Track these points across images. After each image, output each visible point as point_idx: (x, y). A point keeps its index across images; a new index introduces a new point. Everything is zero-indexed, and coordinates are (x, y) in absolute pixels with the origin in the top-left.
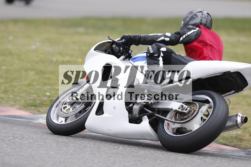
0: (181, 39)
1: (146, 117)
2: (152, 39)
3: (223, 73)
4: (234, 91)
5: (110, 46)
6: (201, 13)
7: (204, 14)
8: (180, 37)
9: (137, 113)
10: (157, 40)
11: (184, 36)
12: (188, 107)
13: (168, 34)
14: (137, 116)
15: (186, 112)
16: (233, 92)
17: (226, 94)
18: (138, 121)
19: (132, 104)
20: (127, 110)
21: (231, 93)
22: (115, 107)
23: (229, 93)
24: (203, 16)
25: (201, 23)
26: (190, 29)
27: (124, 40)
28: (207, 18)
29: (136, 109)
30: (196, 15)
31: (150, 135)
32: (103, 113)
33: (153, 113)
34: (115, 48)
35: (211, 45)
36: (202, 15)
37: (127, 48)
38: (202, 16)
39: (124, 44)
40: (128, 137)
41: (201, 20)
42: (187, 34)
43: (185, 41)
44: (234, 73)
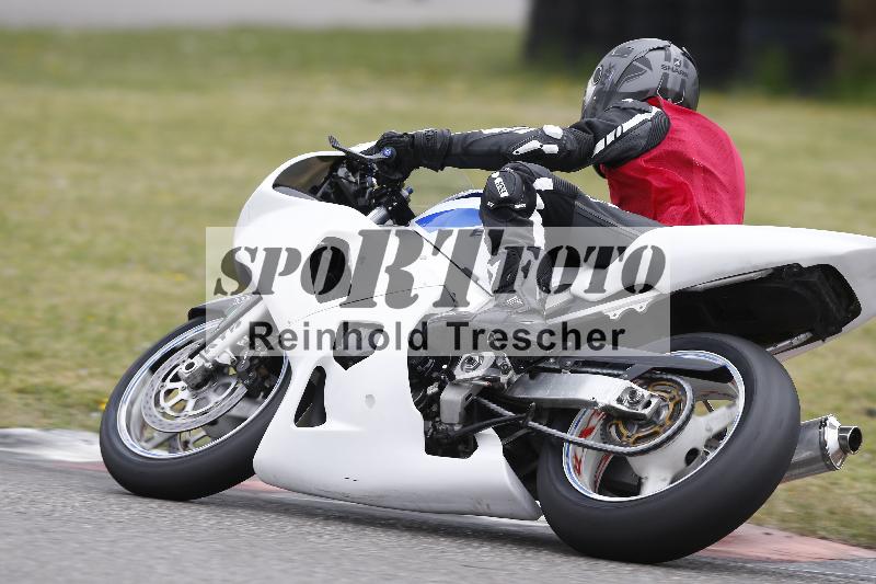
0: (600, 146)
1: (490, 431)
2: (495, 148)
3: (771, 271)
4: (809, 335)
5: (326, 174)
6: (662, 52)
7: (673, 57)
8: (596, 141)
9: (456, 419)
10: (514, 153)
11: (610, 138)
12: (652, 396)
13: (554, 131)
14: (457, 428)
15: (646, 412)
16: (802, 337)
17: (780, 345)
18: (460, 447)
19: (436, 384)
20: (417, 404)
21: (795, 341)
22: (370, 397)
23: (788, 342)
24: (671, 64)
25: (664, 91)
26: (629, 113)
27: (388, 152)
28: (685, 70)
29: (451, 403)
30: (644, 60)
31: (510, 498)
32: (322, 419)
33: (520, 418)
34: (347, 178)
35: (705, 170)
36: (668, 58)
37: (397, 181)
38: (667, 64)
39: (388, 165)
40: (423, 506)
41: (665, 77)
42: (619, 128)
43: (613, 154)
44: (811, 269)
